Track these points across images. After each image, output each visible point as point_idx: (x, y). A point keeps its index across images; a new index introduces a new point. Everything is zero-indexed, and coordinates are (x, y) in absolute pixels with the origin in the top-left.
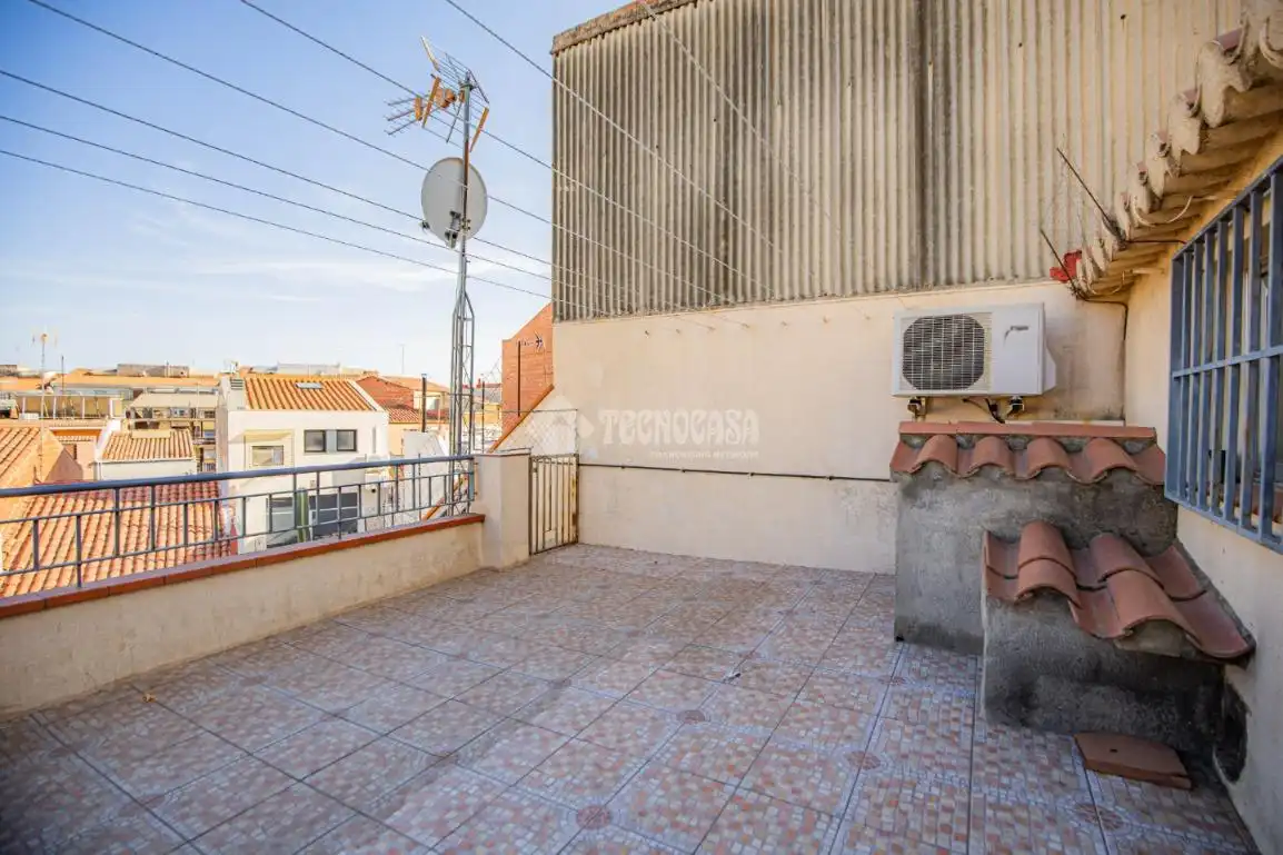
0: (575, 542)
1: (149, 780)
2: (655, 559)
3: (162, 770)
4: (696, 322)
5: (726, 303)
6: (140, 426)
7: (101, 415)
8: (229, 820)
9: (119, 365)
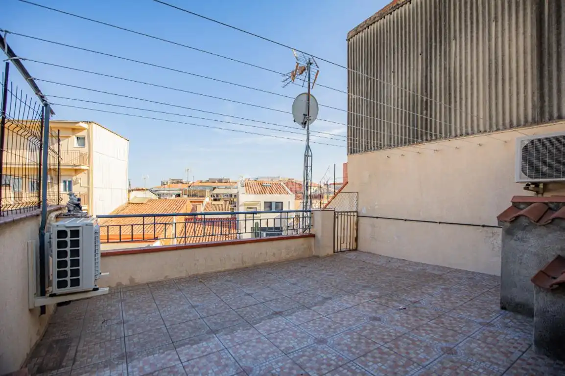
0: (356, 249)
1: (196, 301)
2: (389, 260)
3: (200, 300)
4: (410, 151)
5: (427, 140)
6: (215, 200)
7: (203, 196)
8: (213, 315)
9: (210, 179)
